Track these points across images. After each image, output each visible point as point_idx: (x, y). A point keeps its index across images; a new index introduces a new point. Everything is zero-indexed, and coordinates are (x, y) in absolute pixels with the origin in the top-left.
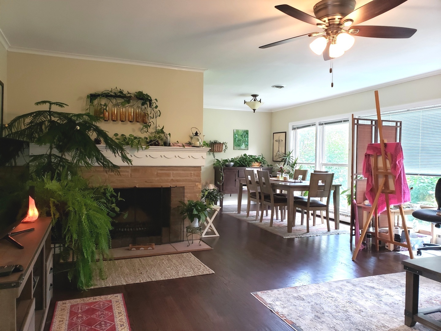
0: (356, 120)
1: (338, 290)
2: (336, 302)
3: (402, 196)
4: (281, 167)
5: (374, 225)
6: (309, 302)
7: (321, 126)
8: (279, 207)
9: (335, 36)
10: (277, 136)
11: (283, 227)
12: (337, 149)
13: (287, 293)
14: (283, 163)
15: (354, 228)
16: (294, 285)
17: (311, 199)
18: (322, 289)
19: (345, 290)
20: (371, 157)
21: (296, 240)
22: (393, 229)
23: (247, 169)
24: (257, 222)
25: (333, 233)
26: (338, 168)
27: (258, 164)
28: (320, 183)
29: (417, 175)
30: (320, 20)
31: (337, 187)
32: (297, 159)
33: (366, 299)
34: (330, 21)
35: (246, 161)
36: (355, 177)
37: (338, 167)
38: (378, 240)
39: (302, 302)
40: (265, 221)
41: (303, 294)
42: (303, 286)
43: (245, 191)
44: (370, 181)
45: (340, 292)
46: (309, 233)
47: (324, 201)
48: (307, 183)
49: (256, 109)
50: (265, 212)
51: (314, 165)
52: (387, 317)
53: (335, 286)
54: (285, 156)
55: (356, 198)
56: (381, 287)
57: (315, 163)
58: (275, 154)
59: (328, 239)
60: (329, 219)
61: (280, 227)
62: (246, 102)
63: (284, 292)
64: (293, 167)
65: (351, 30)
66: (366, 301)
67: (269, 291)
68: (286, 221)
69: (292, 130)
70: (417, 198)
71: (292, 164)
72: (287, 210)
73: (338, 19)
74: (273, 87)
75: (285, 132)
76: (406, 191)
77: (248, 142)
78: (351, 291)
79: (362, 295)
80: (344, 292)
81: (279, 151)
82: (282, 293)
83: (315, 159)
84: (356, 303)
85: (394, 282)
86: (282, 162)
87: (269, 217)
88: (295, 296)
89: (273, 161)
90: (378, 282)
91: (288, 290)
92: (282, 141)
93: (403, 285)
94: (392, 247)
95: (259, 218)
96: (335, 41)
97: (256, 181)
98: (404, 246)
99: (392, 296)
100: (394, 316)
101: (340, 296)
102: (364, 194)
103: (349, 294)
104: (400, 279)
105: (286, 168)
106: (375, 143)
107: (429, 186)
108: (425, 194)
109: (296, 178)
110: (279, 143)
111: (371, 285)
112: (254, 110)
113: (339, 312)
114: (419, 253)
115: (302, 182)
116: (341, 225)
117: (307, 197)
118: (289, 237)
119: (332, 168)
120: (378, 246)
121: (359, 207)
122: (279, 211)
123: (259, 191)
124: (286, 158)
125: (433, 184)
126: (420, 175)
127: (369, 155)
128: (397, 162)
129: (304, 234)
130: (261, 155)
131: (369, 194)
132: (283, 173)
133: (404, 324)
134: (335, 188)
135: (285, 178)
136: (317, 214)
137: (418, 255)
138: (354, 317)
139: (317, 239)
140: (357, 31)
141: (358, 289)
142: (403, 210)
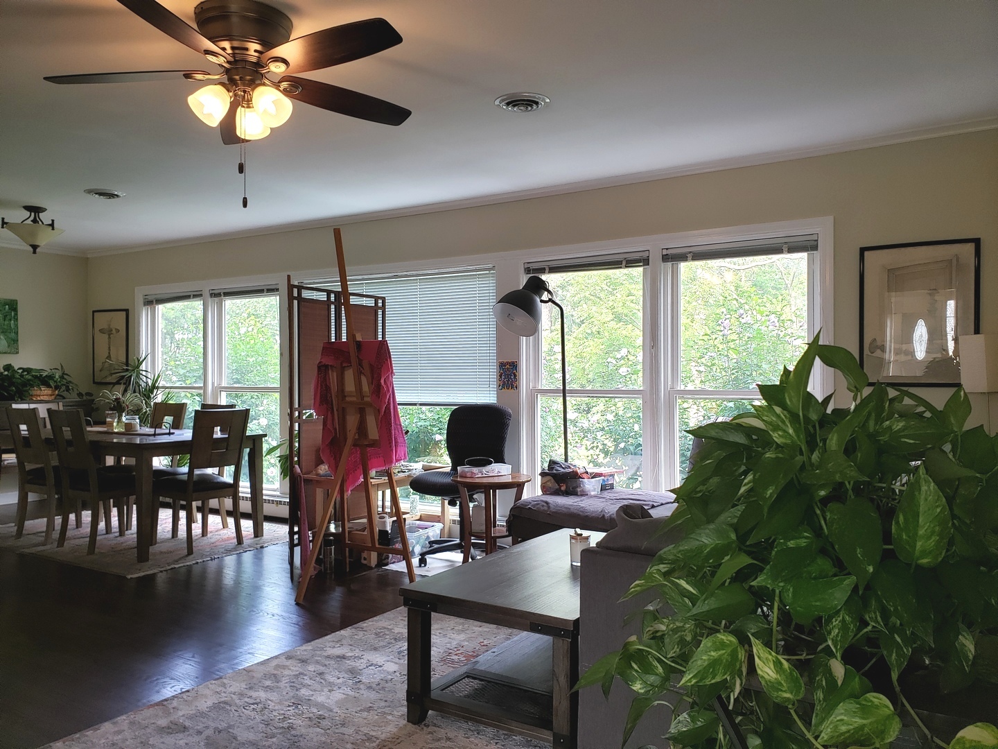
0: (296, 290)
1: (268, 683)
2: (266, 712)
3: (392, 450)
4: (117, 399)
5: (339, 517)
6: (199, 733)
7: (216, 299)
8: (112, 500)
9: (248, 89)
10: (102, 320)
11: (125, 549)
12: (252, 353)
13: (139, 722)
14: (122, 387)
15: (296, 529)
16: (157, 698)
17: (197, 472)
18: (232, 689)
19: (284, 679)
20: (330, 371)
21: (161, 579)
22: (376, 519)
23: (14, 406)
24: (51, 548)
25: (250, 546)
26: (255, 397)
27: (50, 392)
28: (218, 433)
29: (415, 404)
30: (213, 42)
31: (257, 440)
32: (159, 376)
33: (330, 688)
34: (237, 51)
35: (12, 384)
36: (297, 414)
37: (256, 394)
38: (347, 549)
39: (181, 735)
40: (73, 542)
41: (183, 716)
42: (183, 693)
43: (10, 467)
44: (329, 422)
45: (272, 685)
46: (192, 556)
47: (227, 475)
48: (186, 434)
49: (38, 246)
50: (72, 517)
51: (202, 391)
52: (372, 716)
53: (262, 674)
54: (127, 370)
55: (299, 462)
56: (357, 653)
57: (202, 385)
58: (98, 365)
59: (239, 563)
60: (239, 514)
61: (117, 551)
62: (6, 223)
63: (132, 723)
64: (149, 397)
65: (284, 85)
66: (330, 691)
67: (87, 733)
68: (132, 534)
69: (145, 305)
70: (415, 450)
71: (146, 390)
72: (135, 507)
73: (256, 51)
74: (90, 191)
75: (127, 311)
76: (400, 440)
77: (17, 333)
78: (297, 676)
79: (322, 681)
80: (282, 684)
81: (109, 357)
82: (126, 728)
83: (203, 377)
84: (309, 702)
85: (382, 634)
86: (121, 384)
87: (86, 529)
88: (163, 726)
89: (94, 382)
90: (351, 643)
91: (142, 716)
92: (118, 331)
93: (399, 635)
94: (374, 558)
95: (56, 535)
96: (248, 101)
97: (43, 437)
98: (396, 552)
99: (380, 666)
100: (387, 710)
101: (274, 696)
102: (318, 451)
103: (292, 684)
104: (392, 626)
105: (130, 398)
106: (336, 339)
107: (434, 426)
108: (428, 442)
109: (157, 424)
110: (109, 338)
111: (338, 651)
112: (35, 247)
113: (273, 736)
114: (423, 562)
115: (173, 433)
116: (267, 526)
117: (185, 469)
118: (142, 574)
119: (242, 395)
120: (348, 562)
121: (307, 481)
122: (114, 512)
123: (55, 462)
124: (131, 376)
125: (441, 422)
126: (421, 405)
127: (326, 366)
128: (382, 381)
129: (181, 559)
130: (60, 368)
131: (329, 451)
132: (124, 414)
133: (405, 722)
134: (252, 442)
135: (129, 427)
136: (210, 507)
137: (420, 566)
138: (307, 737)
139: (212, 565)
140: (297, 88)
141: (311, 668)
142: (395, 478)
